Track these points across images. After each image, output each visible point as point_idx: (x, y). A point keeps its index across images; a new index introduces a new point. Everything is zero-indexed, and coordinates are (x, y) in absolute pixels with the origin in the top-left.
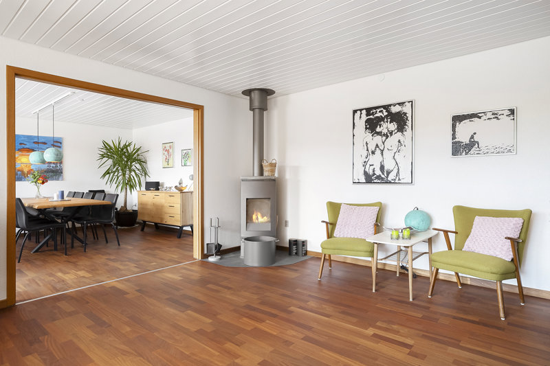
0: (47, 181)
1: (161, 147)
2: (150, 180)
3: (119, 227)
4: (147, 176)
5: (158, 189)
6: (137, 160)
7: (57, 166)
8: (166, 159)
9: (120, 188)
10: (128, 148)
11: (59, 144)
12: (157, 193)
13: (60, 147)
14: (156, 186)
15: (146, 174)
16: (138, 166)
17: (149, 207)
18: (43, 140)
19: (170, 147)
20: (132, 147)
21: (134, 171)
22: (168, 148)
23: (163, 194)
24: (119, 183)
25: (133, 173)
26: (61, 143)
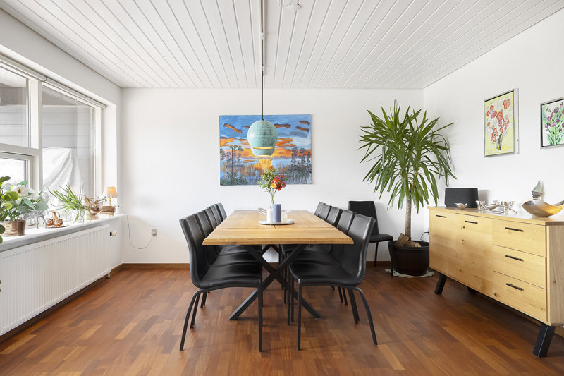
0: (284, 186)
1: (481, 108)
2: (455, 184)
3: (396, 274)
4: (450, 177)
5: (473, 206)
6: (431, 144)
7: (303, 161)
8: (494, 135)
9: (397, 199)
10: (413, 122)
11: (306, 126)
12: (470, 215)
13: (308, 130)
14: (469, 198)
15: (447, 172)
16: (432, 156)
17: (453, 246)
18: (285, 121)
19: (506, 104)
20: (420, 119)
21: (424, 166)
22: (497, 109)
23: (489, 222)
24: (396, 189)
25: (421, 171)
26: (309, 124)
